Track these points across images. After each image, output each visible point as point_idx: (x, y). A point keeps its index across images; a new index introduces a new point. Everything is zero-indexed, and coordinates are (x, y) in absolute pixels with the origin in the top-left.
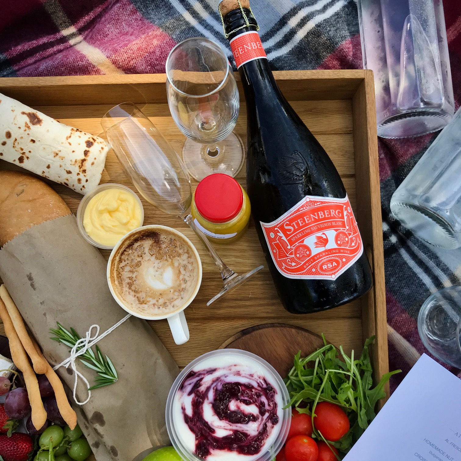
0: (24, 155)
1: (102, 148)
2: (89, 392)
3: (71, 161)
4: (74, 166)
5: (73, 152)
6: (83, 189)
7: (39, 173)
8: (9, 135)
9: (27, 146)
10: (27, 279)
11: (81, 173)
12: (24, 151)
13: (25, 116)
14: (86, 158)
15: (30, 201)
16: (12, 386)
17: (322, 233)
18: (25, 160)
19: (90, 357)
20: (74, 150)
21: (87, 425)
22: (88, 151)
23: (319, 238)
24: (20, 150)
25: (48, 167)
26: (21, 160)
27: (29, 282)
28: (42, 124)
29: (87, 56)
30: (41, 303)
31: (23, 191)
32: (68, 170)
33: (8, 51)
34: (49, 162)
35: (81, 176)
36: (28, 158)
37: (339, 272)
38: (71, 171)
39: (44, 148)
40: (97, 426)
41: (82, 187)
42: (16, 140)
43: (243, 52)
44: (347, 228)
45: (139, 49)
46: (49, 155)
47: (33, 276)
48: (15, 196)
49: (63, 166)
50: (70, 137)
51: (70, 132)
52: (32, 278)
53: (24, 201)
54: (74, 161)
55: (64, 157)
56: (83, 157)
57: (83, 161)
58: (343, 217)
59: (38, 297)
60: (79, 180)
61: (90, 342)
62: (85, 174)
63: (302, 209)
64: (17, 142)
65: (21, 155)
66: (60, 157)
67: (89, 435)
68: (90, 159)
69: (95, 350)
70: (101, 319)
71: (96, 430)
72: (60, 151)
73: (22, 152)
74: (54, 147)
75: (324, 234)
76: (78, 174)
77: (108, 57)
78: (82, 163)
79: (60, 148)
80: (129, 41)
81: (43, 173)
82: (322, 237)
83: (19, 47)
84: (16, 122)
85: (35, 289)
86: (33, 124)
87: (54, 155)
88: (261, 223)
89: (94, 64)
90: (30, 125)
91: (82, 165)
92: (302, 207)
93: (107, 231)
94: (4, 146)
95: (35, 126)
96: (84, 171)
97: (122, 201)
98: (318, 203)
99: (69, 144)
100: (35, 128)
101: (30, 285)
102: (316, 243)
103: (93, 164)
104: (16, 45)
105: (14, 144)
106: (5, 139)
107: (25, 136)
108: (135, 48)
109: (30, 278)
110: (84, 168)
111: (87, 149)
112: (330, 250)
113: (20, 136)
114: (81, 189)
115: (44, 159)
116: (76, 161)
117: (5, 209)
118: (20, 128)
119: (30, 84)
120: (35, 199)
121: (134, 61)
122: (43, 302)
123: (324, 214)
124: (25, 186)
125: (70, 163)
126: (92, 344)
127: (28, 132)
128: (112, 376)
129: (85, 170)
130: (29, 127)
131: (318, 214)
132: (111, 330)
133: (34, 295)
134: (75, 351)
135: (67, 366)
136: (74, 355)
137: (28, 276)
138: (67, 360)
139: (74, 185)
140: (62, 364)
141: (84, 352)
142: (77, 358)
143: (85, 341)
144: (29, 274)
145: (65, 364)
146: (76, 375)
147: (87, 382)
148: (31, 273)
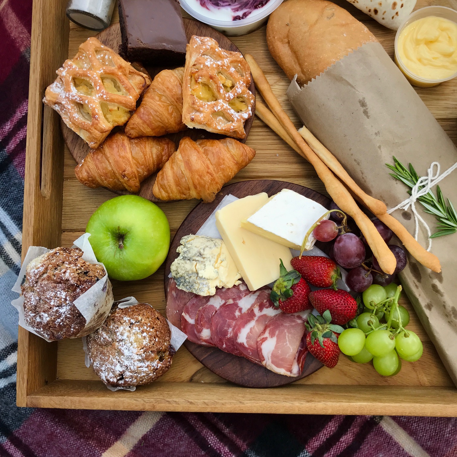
2: (430, 240)
10: (359, 105)
15: (342, 25)
16: (340, 231)
19: (431, 199)
27: (362, 109)
30: (376, 134)
31: (333, 15)
41: (394, 14)
47: (367, 101)
48: (325, 19)
52: (366, 103)
53: (337, 25)
59: (372, 127)
60: (394, 5)
61: (432, 181)
67: (420, 295)
69: (435, 192)
70: (440, 157)
71: (434, 287)
85: (368, 117)
93: (425, 65)
97: (443, 30)
101: (362, 112)
109: (363, 104)
114: (393, 18)
117: (316, 33)
120: (348, 24)
122: (378, 132)
124: (334, 10)
126: (434, 184)
128: (455, 223)
132: (451, 171)
133: (367, 124)
134: (416, 191)
135: (406, 208)
136: (416, 195)
137: (360, 102)
138: (407, 201)
139: (385, 12)
140: (399, 206)
141: (427, 192)
142: (418, 200)
143: (426, 180)
144: (361, 99)
145: (404, 206)
146: (416, 219)
147: (428, 228)
148: (364, 98)
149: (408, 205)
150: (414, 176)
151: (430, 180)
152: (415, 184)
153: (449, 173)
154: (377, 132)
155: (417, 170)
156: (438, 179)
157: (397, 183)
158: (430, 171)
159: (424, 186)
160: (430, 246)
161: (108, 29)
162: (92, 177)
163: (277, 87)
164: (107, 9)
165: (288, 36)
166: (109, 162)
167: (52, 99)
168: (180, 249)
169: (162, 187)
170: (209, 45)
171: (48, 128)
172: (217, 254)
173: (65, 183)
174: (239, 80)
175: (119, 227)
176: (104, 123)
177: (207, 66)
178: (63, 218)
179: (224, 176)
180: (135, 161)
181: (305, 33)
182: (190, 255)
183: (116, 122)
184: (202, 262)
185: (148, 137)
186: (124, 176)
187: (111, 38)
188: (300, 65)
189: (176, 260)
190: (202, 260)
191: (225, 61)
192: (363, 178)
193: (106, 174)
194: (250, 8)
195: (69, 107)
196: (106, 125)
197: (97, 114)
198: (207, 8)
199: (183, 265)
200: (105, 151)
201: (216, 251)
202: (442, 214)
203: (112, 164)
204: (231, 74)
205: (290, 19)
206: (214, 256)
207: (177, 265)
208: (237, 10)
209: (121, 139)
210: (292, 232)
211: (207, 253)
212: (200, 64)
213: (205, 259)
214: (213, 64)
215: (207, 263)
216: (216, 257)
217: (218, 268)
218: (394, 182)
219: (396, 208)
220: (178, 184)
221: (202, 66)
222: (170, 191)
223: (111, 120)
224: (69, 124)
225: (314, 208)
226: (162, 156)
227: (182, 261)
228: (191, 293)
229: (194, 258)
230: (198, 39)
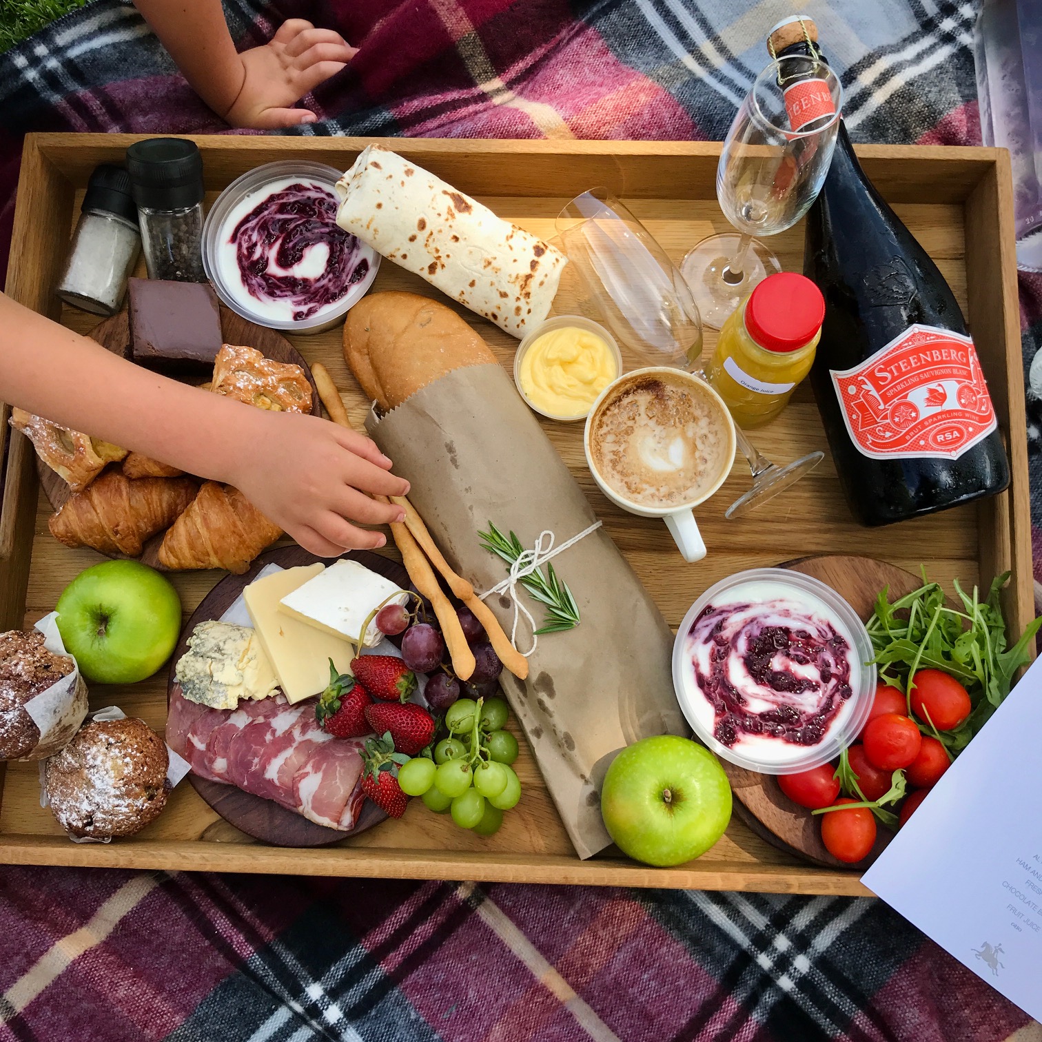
0: (438, 261)
1: (557, 260)
2: (535, 636)
3: (510, 276)
4: (512, 285)
5: (515, 261)
6: (521, 325)
7: (454, 293)
8: (422, 225)
9: (446, 246)
10: (445, 450)
11: (522, 298)
12: (440, 254)
13: (448, 197)
14: (532, 273)
15: (441, 336)
16: (412, 620)
17: (936, 384)
18: (439, 270)
19: (538, 581)
20: (517, 258)
21: (523, 699)
22: (537, 262)
23: (932, 391)
24: (434, 250)
25: (472, 284)
26: (432, 268)
27: (449, 456)
28: (472, 212)
29: (531, 116)
30: (466, 490)
31: (430, 320)
32: (502, 290)
33: (398, 107)
34: (475, 276)
35: (522, 304)
36: (443, 266)
37: (963, 447)
38: (508, 293)
39: (471, 252)
40: (543, 696)
41: (519, 322)
42: (431, 234)
43: (809, 105)
44: (975, 381)
45: (616, 108)
46: (476, 264)
47: (456, 446)
48: (418, 326)
49: (496, 284)
50: (512, 236)
51: (512, 229)
52: (454, 448)
53: (433, 335)
54: (514, 276)
55: (500, 269)
56: (528, 271)
57: (529, 277)
58: (968, 364)
59: (461, 480)
60: (518, 309)
61: (540, 556)
62: (528, 300)
63: (906, 344)
64: (433, 237)
65: (434, 260)
66: (493, 268)
67: (525, 715)
68: (538, 276)
69: (546, 571)
70: (557, 524)
71: (541, 703)
72: (495, 258)
73: (436, 255)
74: (486, 251)
75: (940, 385)
76: (518, 299)
77: (565, 120)
78: (526, 281)
79: (495, 254)
80: (599, 95)
81: (460, 295)
82: (937, 391)
83: (416, 103)
84: (435, 206)
85: (457, 467)
86: (460, 211)
87: (483, 264)
88: (832, 372)
89: (542, 129)
90: (455, 211)
91: (526, 285)
92: (906, 341)
93: (557, 394)
94: (412, 243)
95: (461, 214)
96: (528, 295)
97: (585, 347)
98: (932, 337)
99: (509, 249)
100: (461, 217)
101: (449, 460)
102: (928, 399)
103: (542, 284)
104: (412, 100)
105: (427, 241)
106: (414, 230)
107: (445, 229)
108: (610, 106)
109: (450, 449)
110: (527, 289)
111: (536, 258)
112: (949, 412)
113: (439, 228)
114: (518, 326)
115: (467, 271)
116: (517, 277)
117: (403, 345)
118: (439, 215)
119: (454, 150)
120: (449, 334)
121: (607, 127)
122: (470, 487)
123: (941, 355)
124: (432, 313)
125: (508, 279)
126: (542, 560)
127: (450, 222)
128: (571, 615)
129: (529, 293)
130: (453, 216)
131: (932, 354)
132: (571, 544)
133: (455, 475)
134: (517, 570)
135: (503, 592)
136: (517, 574)
137: (447, 446)
138: (504, 583)
139: (507, 318)
140: (494, 589)
141: (533, 571)
142: (520, 581)
143: (533, 554)
144: (448, 442)
145: (500, 589)
146: (516, 607)
147: (532, 621)
148: (452, 442)
149: (506, 588)
150: (518, 547)
151: (536, 555)
152: (516, 559)
153: (569, 546)
154: (467, 487)
155: (522, 540)
156: (550, 555)
157: (493, 558)
158: (539, 542)
159: (530, 562)
160: (535, 645)
162: (71, 532)
163: (359, 411)
164: (116, 291)
165: (367, 346)
166: (96, 511)
167: (22, 421)
168: (191, 641)
169: (171, 550)
170: (244, 359)
171: (16, 457)
172: (242, 650)
173: (36, 538)
174: (290, 405)
175: (100, 605)
176: (92, 457)
177: (239, 388)
178: (28, 591)
179: (261, 537)
180: (133, 512)
181: (389, 343)
182: (203, 650)
183: (110, 456)
184: (220, 660)
185: (157, 478)
186: (116, 533)
188: (383, 387)
189: (184, 656)
190: (221, 657)
191: (270, 379)
193: (91, 529)
194: (318, 302)
195: (45, 434)
196: (94, 461)
197: (82, 446)
198: (258, 298)
199: (192, 664)
200: (91, 496)
201: (242, 645)
202: (555, 602)
203: (100, 515)
204: (279, 397)
205: (371, 323)
206: (239, 651)
207: (184, 664)
208: (298, 303)
209: (115, 478)
210: (345, 620)
211: (228, 648)
212: (229, 385)
213: (225, 656)
214: (248, 385)
215: (227, 662)
216: (241, 654)
217: (243, 669)
218: (489, 556)
219: (491, 591)
220: (192, 546)
221: (231, 388)
222: (181, 557)
223: (103, 454)
224: (44, 457)
225: (383, 587)
226: (177, 505)
227: (192, 658)
228: (202, 705)
229: (209, 654)
230: (230, 350)
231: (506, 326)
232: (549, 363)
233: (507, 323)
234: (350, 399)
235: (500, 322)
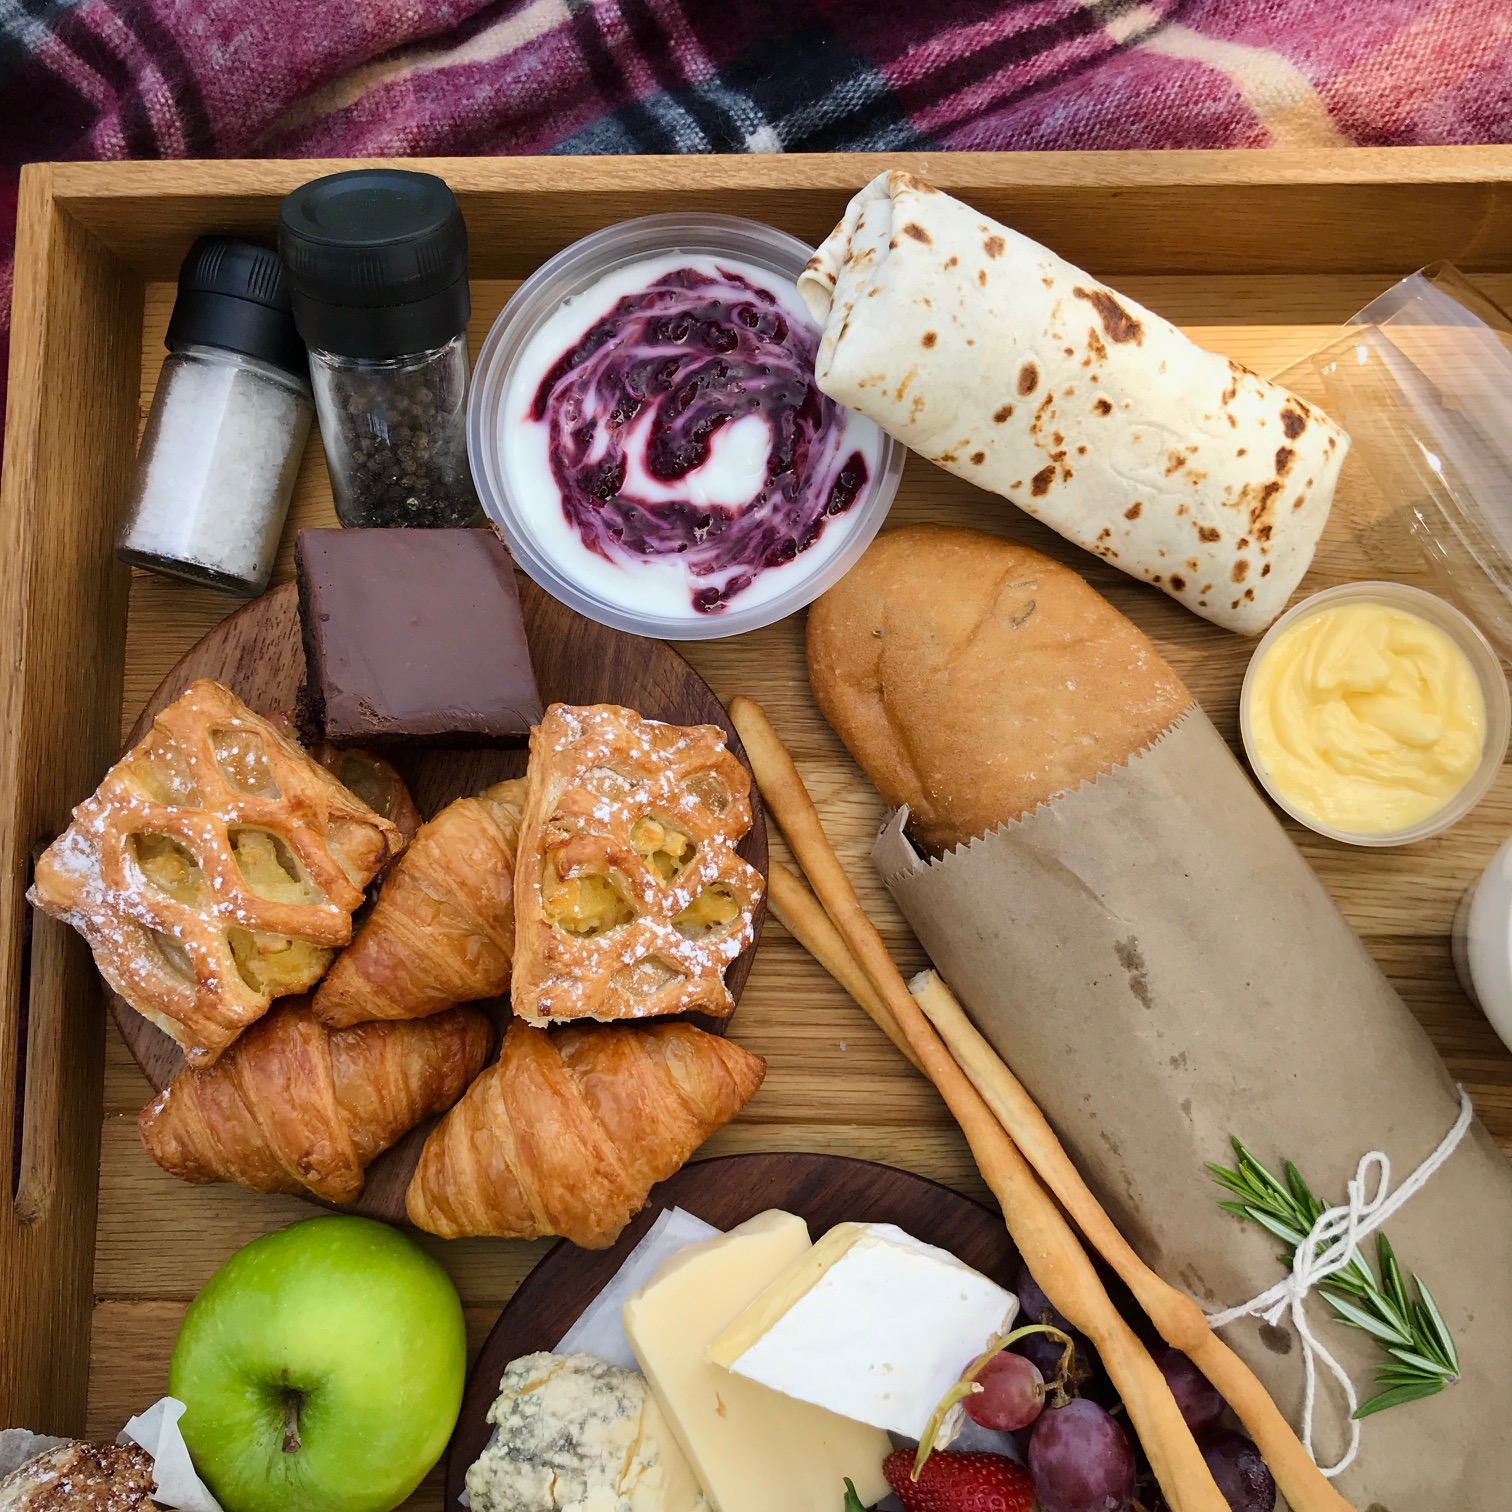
0: (1057, 465)
1: (1332, 442)
2: (1357, 1425)
3: (1228, 489)
4: (1233, 511)
5: (1241, 453)
6: (1244, 601)
7: (1085, 535)
8: (1029, 380)
9: (1077, 424)
10: (1115, 960)
11: (1252, 539)
12: (1063, 447)
13: (1087, 306)
14: (1280, 480)
15: (1063, 647)
18: (1056, 485)
20: (1244, 447)
22: (1290, 452)
24: (1050, 440)
25: (1133, 513)
26: (1041, 482)
27: (1128, 975)
28: (1145, 340)
29: (1234, 79)
30: (1174, 1061)
31: (1032, 607)
32: (1207, 525)
33: (894, 60)
34: (1142, 494)
35: (1252, 555)
36: (1068, 474)
38: (1221, 529)
39: (1137, 438)
41: (1240, 595)
42: (1049, 400)
45: (1441, 51)
46: (1147, 465)
47: (1144, 950)
48: (1006, 624)
49: (1193, 511)
50: (1233, 393)
51: (1229, 373)
52: (1139, 957)
53: (1044, 647)
54: (1238, 489)
55: (1204, 476)
56: (1270, 475)
57: (1272, 489)
59: (1160, 1035)
60: (1241, 568)
62: (1267, 545)
64: (1051, 407)
65: (1049, 462)
66: (1189, 473)
68: (1293, 484)
69: (1376, 1257)
70: (1393, 1131)
72: (1195, 450)
73: (1055, 450)
74: (1174, 433)
76: (1244, 543)
77: (1316, 85)
78: (1264, 500)
79: (1197, 439)
80: (1393, 23)
81: (1101, 538)
83: (935, 47)
84: (1059, 330)
85: (1147, 1003)
86: (1117, 339)
87: (1165, 464)
89: (1258, 111)
90: (1105, 340)
91: (1263, 508)
93: (1342, 773)
94: (1001, 425)
95: (1120, 346)
96: (1266, 532)
97: (1400, 651)
99: (1228, 423)
100: (1119, 353)
101: (1128, 986)
103: (1299, 503)
104: (923, 38)
105: (1038, 418)
106: (1009, 395)
107: (1082, 386)
108: (1423, 48)
109: (1130, 958)
110: (1266, 520)
111: (1287, 443)
113: (1066, 386)
114: (1235, 605)
115: (1124, 482)
116: (1244, 493)
117: (973, 676)
118: (1069, 352)
119: (1089, 179)
120: (1082, 641)
121: (1417, 101)
122: (1182, 1055)
124: (1034, 587)
125: (1223, 497)
126: (1367, 1228)
127: (1093, 369)
128: (1439, 1362)
129: (1270, 528)
130: (1100, 350)
132: (1426, 1176)
133: (1145, 1026)
134: (1309, 1259)
135: (1273, 1318)
136: (1308, 1271)
137: (1120, 949)
138: (1276, 1292)
139: (1208, 587)
140: (1249, 1308)
141: (1344, 1261)
142: (1315, 1288)
143: (1343, 1218)
144: (1124, 940)
145: (1266, 1309)
146: (1309, 1354)
147: (1347, 1383)
148: (1134, 939)
149: (1282, 1307)
150: (1306, 1206)
151: (1354, 1219)
152: (1304, 1233)
153: (1422, 1182)
154: (1176, 1055)
155: (1315, 1182)
156: (1381, 1213)
157: (1243, 1230)
158: (1357, 1188)
159: (1336, 1239)
160: (1355, 1444)
161: (262, 605)
162: (196, 1160)
163: (841, 807)
164: (259, 541)
165: (877, 671)
166: (255, 1118)
167: (57, 899)
168: (499, 1411)
169: (439, 1201)
170: (606, 743)
171: (48, 962)
172: (626, 1443)
173: (107, 1127)
174: (710, 833)
175: (285, 1371)
176: (238, 996)
177: (600, 821)
178: (98, 1254)
179: (655, 1169)
180: (345, 1114)
181: (935, 670)
182: (531, 1444)
183: (281, 985)
184: (574, 1470)
185: (392, 1024)
186: (308, 1168)
187: (273, 634)
188: (920, 774)
189: (484, 1455)
190: (574, 1462)
191: (663, 781)
192: (1131, 1197)
193: (245, 1158)
194: (750, 562)
195: (118, 937)
196: (243, 1003)
197: (213, 975)
198: (606, 557)
199: (507, 1480)
200: (239, 1073)
201: (623, 1430)
202: (1399, 1332)
203: (265, 1127)
204: (684, 817)
205: (886, 618)
206: (618, 1449)
207: (489, 1476)
208: (707, 569)
209: (300, 1033)
210: (886, 1397)
211: (592, 1439)
212: (576, 815)
213: (586, 1462)
214: (621, 810)
215: (593, 1476)
216: (623, 1454)
217: (628, 1492)
218: (1236, 1226)
219: (1241, 1311)
220: (493, 1202)
221: (581, 823)
222: (464, 1220)
223: (262, 978)
224: (119, 986)
225: (964, 1297)
226: (442, 1077)
227: (506, 1465)
229: (548, 1456)
230: (569, 717)
231: (1203, 604)
232: (1316, 696)
233: (1206, 598)
234: (822, 779)
235: (1189, 597)
